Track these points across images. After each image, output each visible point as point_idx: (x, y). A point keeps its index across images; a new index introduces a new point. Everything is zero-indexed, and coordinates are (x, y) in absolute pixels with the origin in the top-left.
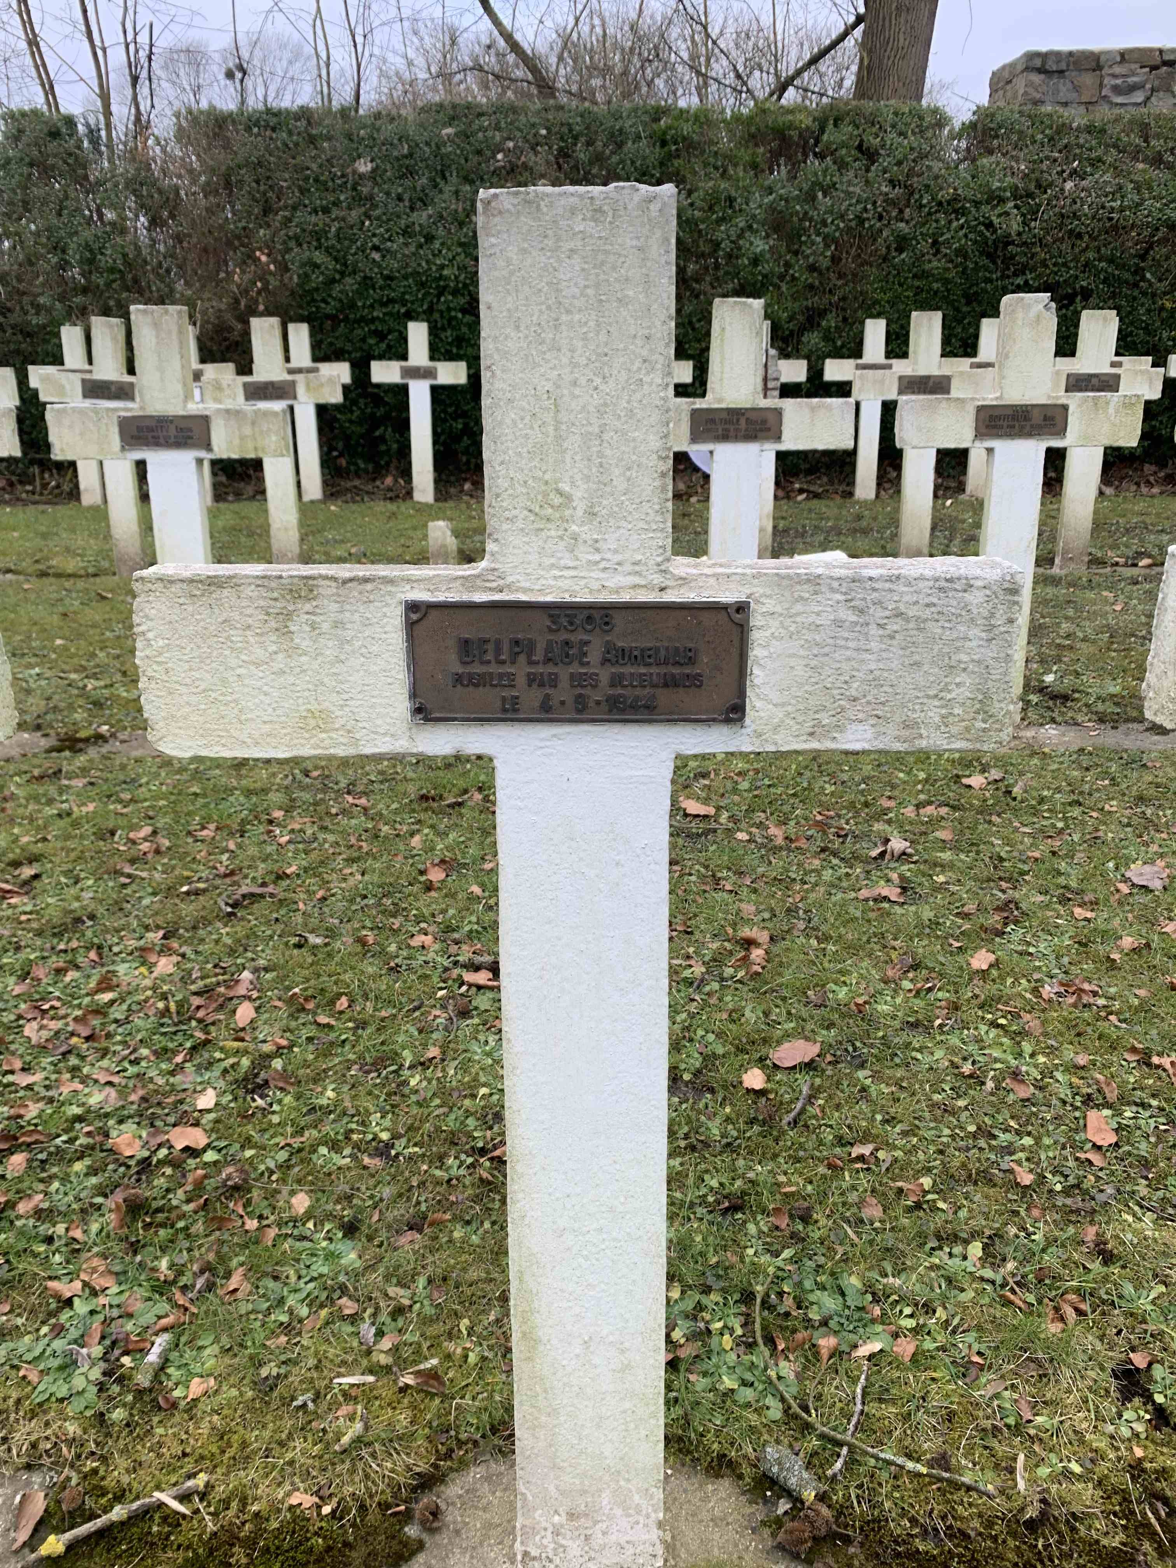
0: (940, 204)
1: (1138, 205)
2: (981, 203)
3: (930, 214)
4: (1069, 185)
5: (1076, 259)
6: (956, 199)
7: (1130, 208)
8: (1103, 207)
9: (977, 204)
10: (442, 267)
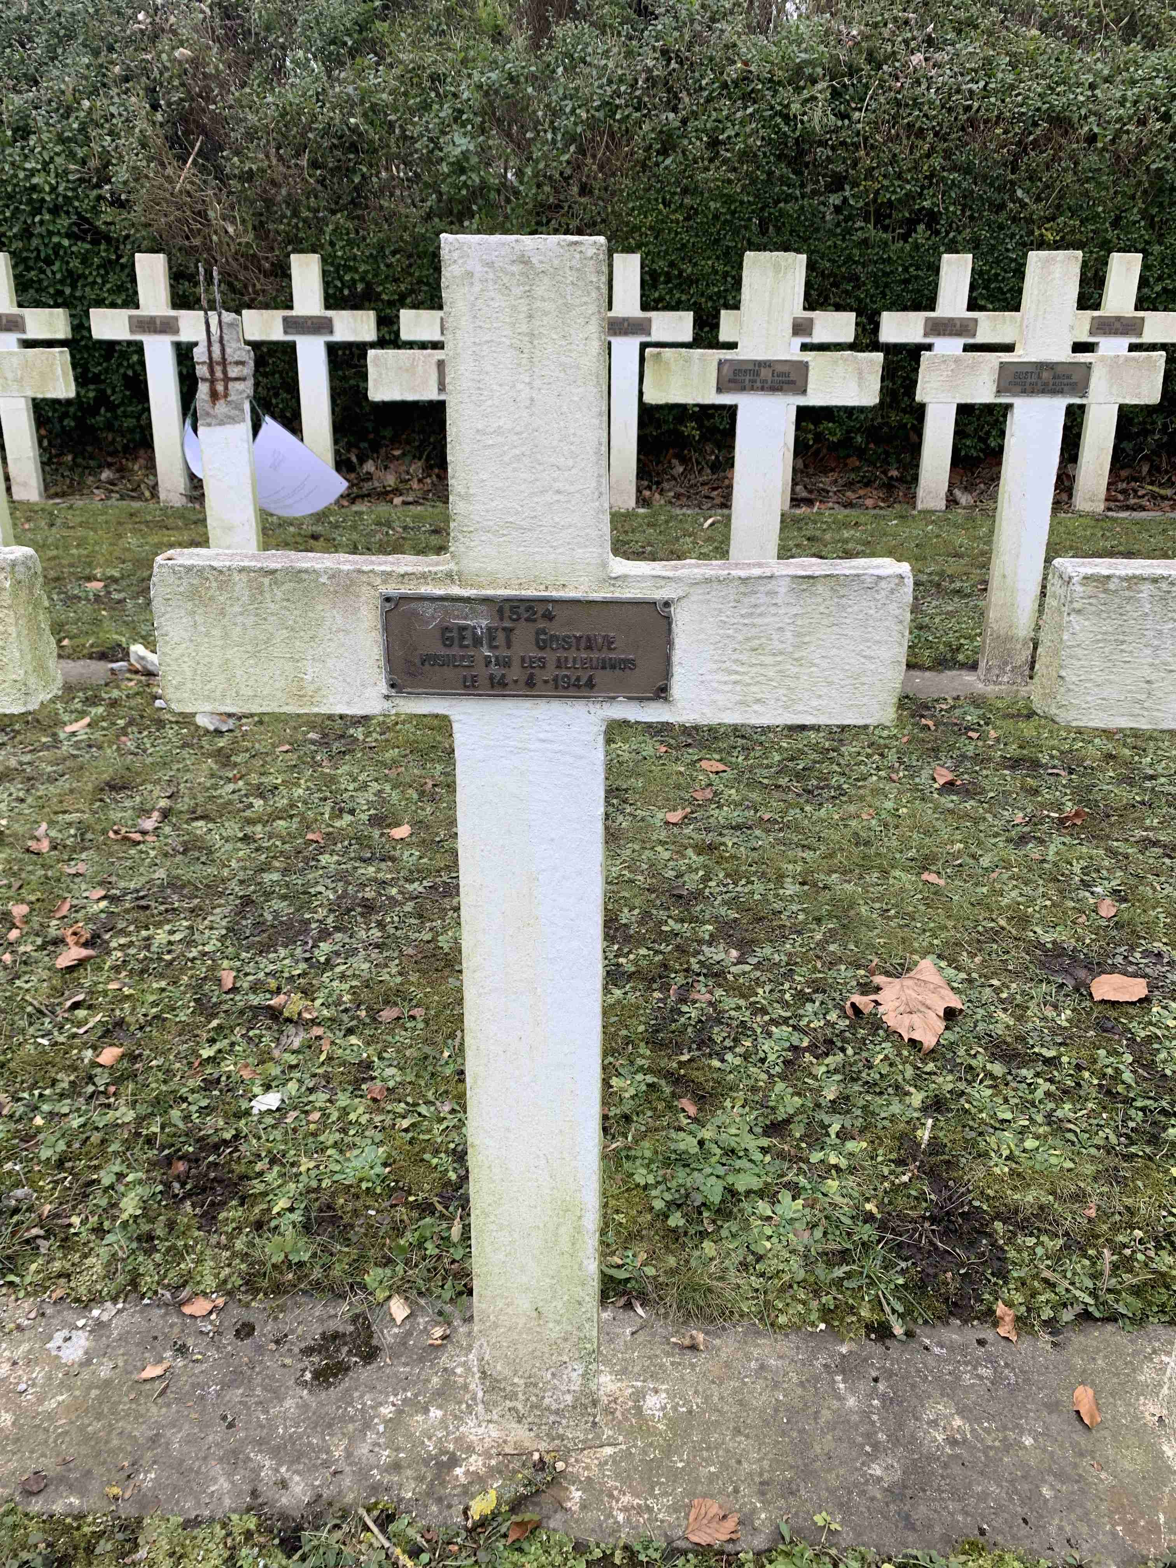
0: (725, 85)
1: (1012, 87)
2: (779, 83)
3: (709, 100)
4: (917, 58)
5: (916, 168)
6: (746, 78)
7: (996, 91)
8: (958, 91)
9: (773, 84)
10: (33, 173)
